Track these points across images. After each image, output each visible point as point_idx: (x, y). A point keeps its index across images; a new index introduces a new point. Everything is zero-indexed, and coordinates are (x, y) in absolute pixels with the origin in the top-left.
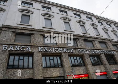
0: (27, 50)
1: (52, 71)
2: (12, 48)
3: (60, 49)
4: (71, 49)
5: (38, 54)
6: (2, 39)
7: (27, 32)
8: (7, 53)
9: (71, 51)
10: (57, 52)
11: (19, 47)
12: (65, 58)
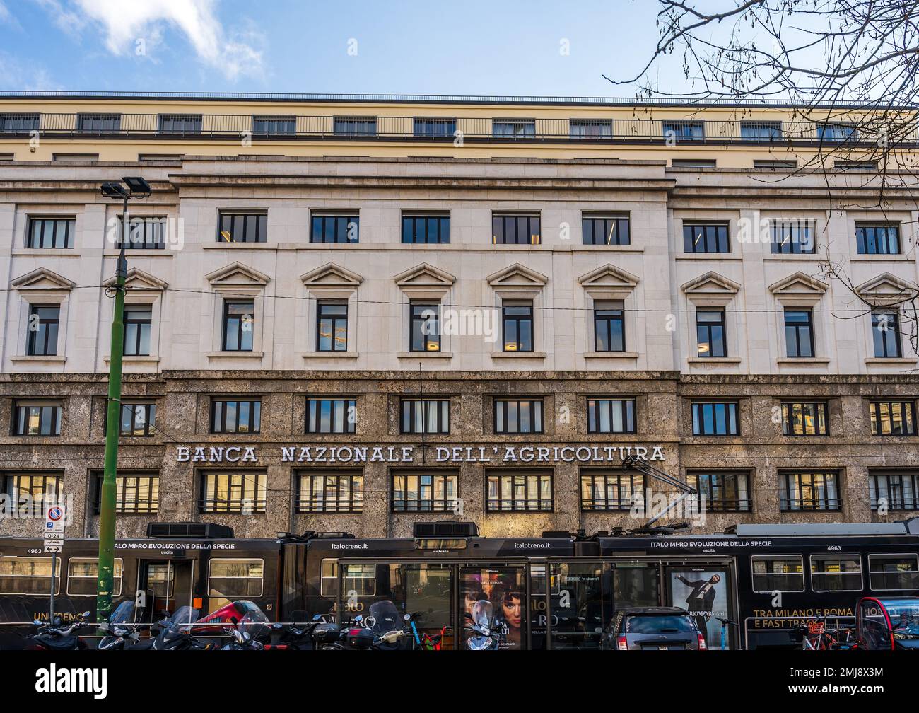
0: (245, 459)
1: (326, 524)
2: (202, 455)
3: (357, 450)
4: (404, 449)
5: (279, 471)
6: (172, 425)
9: (405, 454)
10: (344, 462)
11: (221, 449)
12: (372, 482)
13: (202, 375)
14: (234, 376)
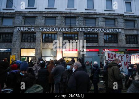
0: (32, 30)
2: (22, 29)
3: (56, 28)
4: (66, 28)
5: (39, 33)
6: (16, 23)
7: (32, 15)
8: (20, 33)
9: (66, 29)
11: (26, 28)
12: (59, 35)
13: (23, 12)
14: (30, 12)
